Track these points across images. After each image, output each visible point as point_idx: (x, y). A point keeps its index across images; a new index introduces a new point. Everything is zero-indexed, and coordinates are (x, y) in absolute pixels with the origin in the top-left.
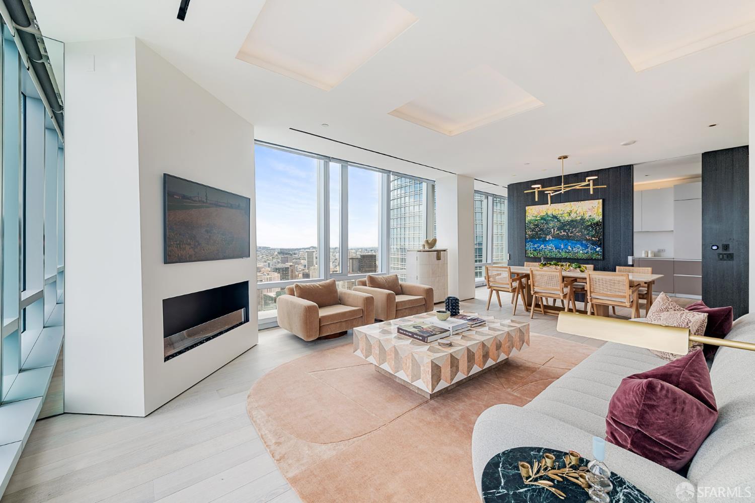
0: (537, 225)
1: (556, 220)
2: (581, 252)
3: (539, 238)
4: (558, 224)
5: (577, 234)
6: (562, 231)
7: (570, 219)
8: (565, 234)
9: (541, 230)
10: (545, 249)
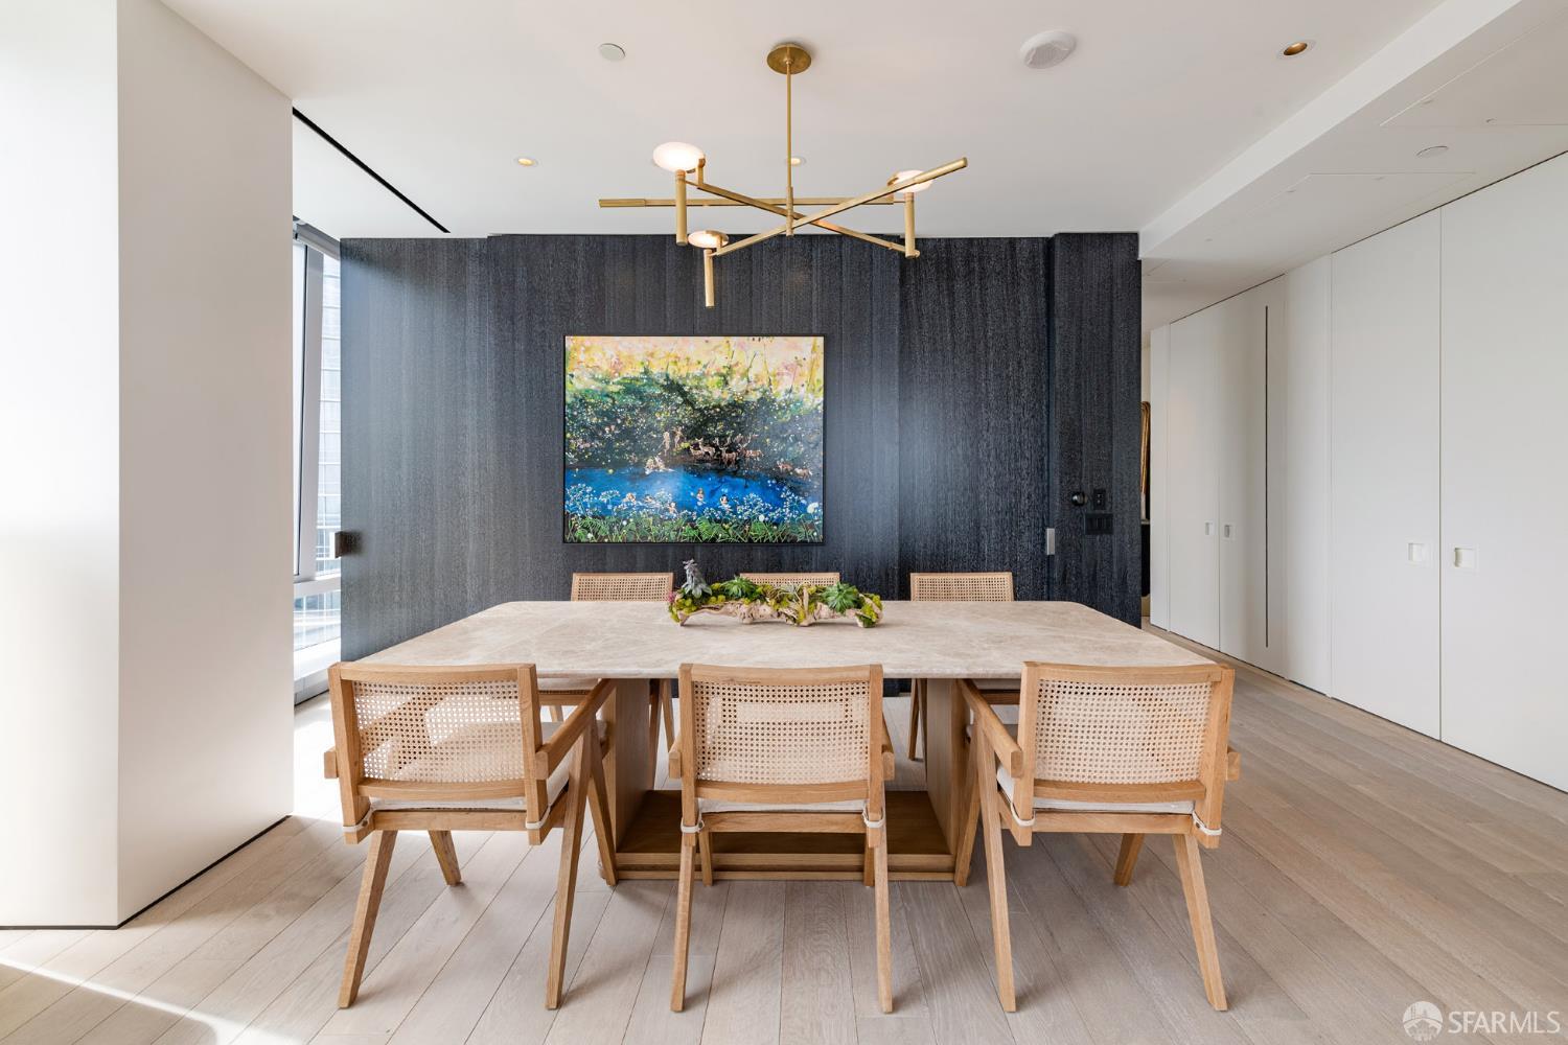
0: (610, 416)
1: (680, 400)
2: (762, 518)
3: (619, 465)
4: (685, 415)
5: (750, 453)
6: (700, 441)
7: (728, 396)
8: (712, 451)
9: (627, 434)
10: (641, 508)
